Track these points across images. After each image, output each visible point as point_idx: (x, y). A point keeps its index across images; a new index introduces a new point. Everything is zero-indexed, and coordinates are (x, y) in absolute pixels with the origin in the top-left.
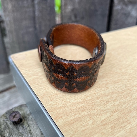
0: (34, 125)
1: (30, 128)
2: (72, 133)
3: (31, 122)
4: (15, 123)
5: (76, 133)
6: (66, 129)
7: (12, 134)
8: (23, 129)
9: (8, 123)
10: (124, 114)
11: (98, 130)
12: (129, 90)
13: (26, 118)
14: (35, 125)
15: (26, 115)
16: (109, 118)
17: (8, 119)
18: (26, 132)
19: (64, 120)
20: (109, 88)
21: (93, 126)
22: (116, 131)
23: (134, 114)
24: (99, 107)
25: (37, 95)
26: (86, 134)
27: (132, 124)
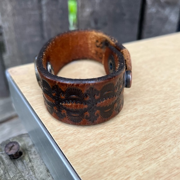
0: (38, 160)
1: (33, 164)
2: (86, 166)
3: (34, 156)
4: (12, 157)
5: (92, 167)
6: (77, 162)
7: (7, 172)
8: (23, 165)
9: (4, 157)
10: (156, 143)
11: (122, 163)
12: (165, 113)
13: (27, 151)
14: (40, 160)
15: (27, 148)
16: (137, 147)
17: (4, 152)
18: (26, 169)
19: (75, 150)
20: (137, 110)
21: (115, 157)
22: (145, 164)
23: (170, 142)
24: (123, 134)
25: (40, 118)
26: (105, 168)
27: (167, 155)
